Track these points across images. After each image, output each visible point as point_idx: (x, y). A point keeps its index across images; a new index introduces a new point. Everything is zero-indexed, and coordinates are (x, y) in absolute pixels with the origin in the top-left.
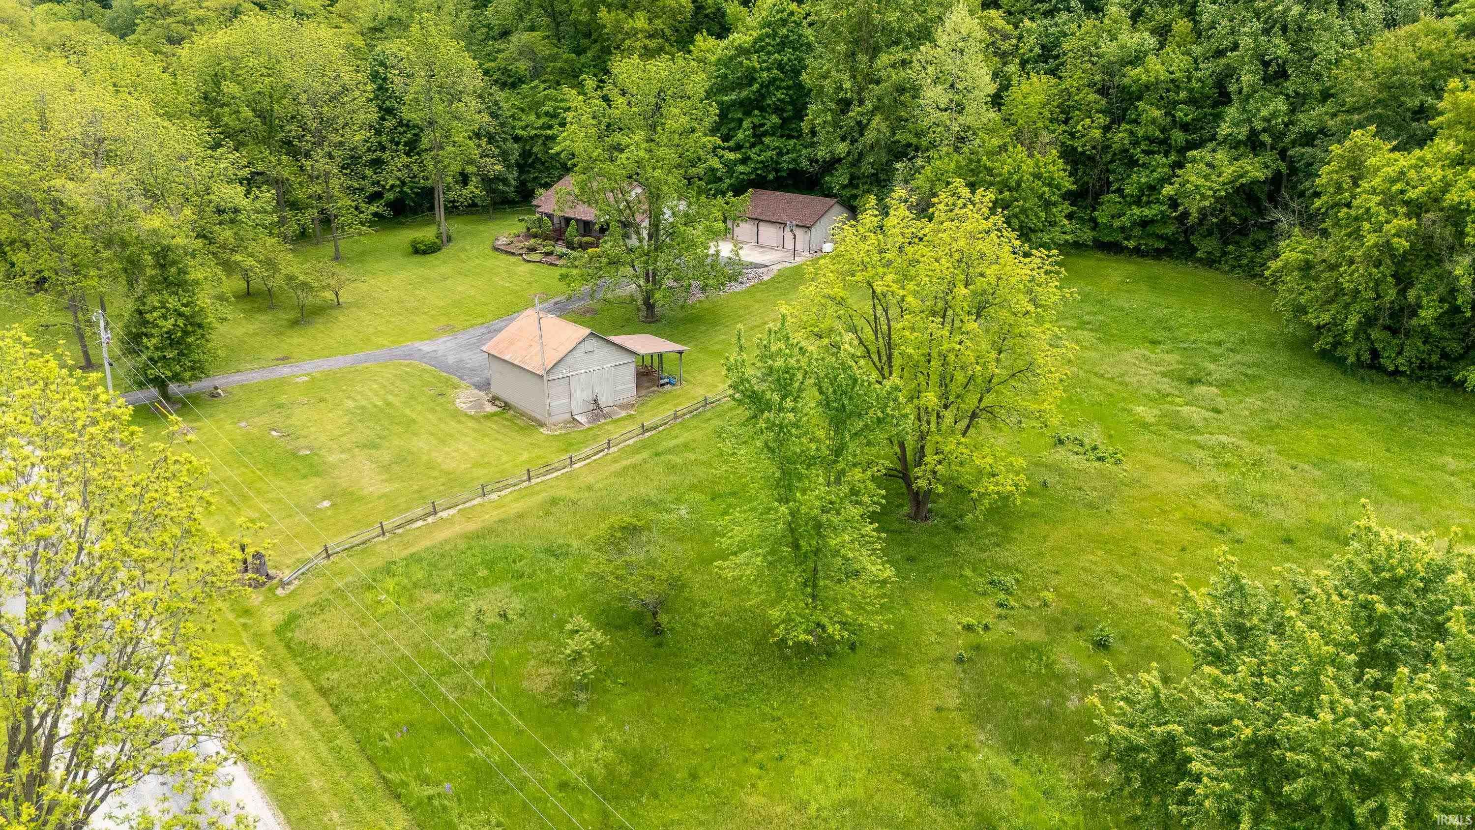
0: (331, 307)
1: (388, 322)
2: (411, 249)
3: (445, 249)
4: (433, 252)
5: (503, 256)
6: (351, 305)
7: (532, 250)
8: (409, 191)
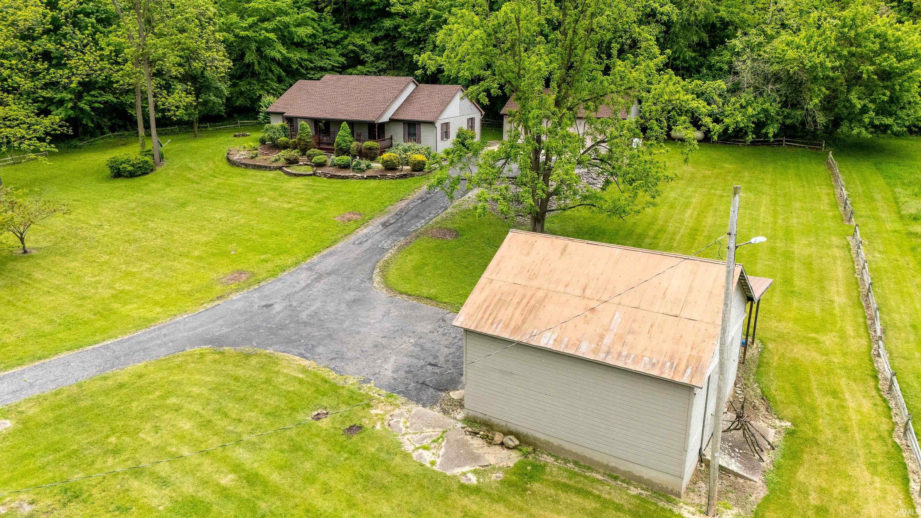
0: (15, 258)
1: (128, 274)
2: (108, 172)
3: (159, 169)
4: (144, 174)
5: (251, 172)
6: (48, 252)
7: (292, 162)
8: (87, 108)
